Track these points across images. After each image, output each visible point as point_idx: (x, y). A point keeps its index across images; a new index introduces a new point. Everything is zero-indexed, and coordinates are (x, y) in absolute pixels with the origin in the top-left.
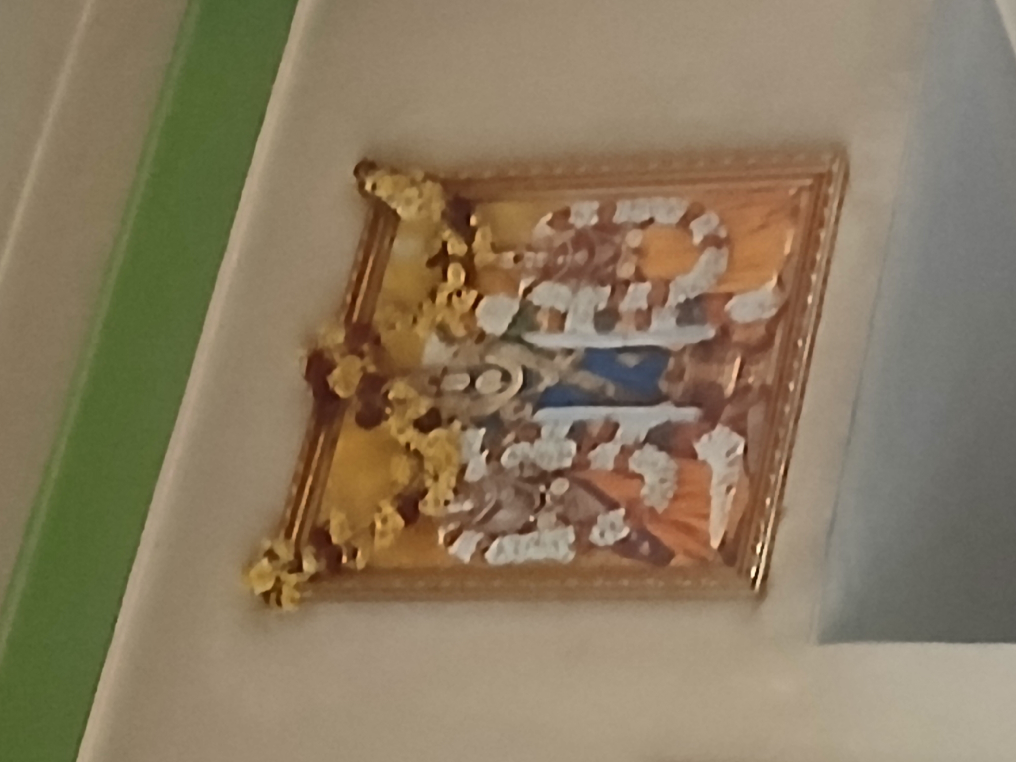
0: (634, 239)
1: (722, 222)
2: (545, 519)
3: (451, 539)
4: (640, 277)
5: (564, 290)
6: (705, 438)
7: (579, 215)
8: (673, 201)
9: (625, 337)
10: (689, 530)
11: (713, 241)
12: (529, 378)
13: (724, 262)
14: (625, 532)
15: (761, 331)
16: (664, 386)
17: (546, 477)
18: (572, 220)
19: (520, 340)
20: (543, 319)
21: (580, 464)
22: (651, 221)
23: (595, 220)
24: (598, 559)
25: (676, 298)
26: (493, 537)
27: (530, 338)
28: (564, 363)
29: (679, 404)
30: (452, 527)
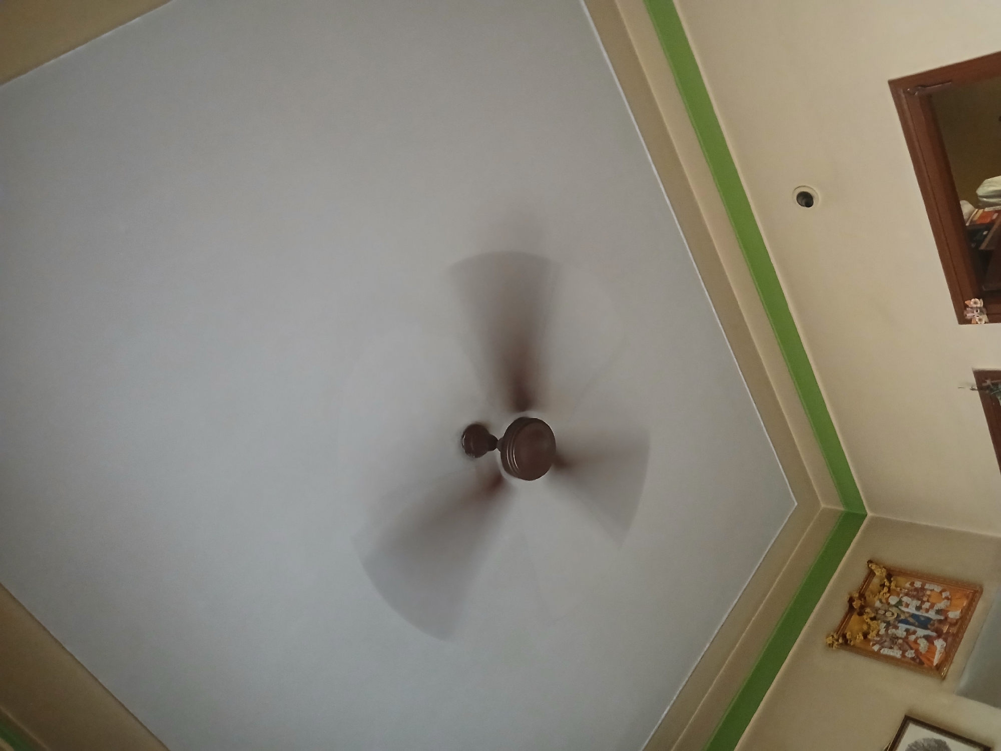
0: (928, 593)
1: (950, 595)
2: (896, 647)
3: (874, 645)
4: (928, 601)
5: (910, 599)
6: (937, 640)
7: (917, 584)
8: (939, 587)
9: (922, 613)
10: (929, 660)
11: (947, 598)
12: (898, 616)
13: (949, 603)
14: (914, 655)
15: (955, 621)
16: (929, 626)
17: (898, 638)
18: (915, 585)
19: (897, 607)
20: (904, 604)
21: (906, 637)
22: (933, 590)
23: (920, 586)
24: (906, 660)
25: (936, 608)
26: (883, 647)
27: (900, 607)
28: (907, 615)
29: (932, 631)
30: (874, 642)
